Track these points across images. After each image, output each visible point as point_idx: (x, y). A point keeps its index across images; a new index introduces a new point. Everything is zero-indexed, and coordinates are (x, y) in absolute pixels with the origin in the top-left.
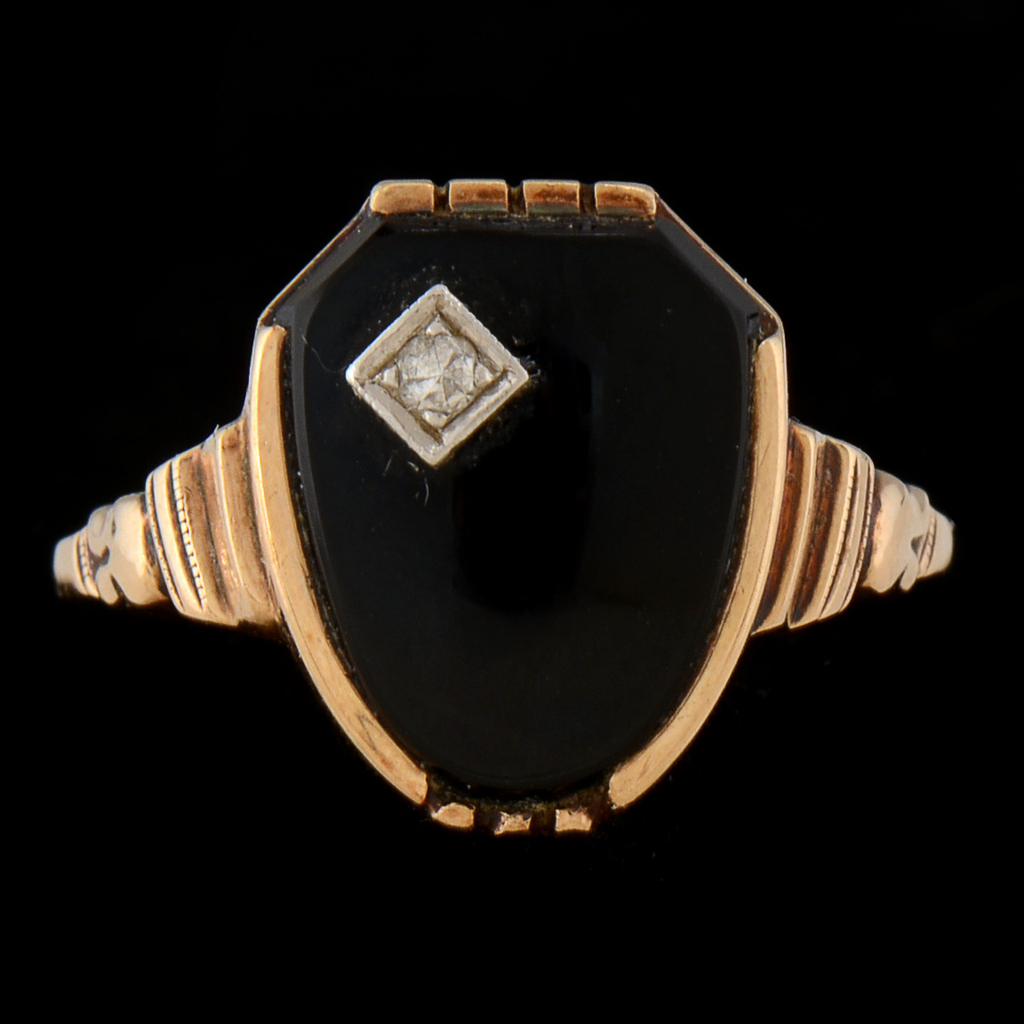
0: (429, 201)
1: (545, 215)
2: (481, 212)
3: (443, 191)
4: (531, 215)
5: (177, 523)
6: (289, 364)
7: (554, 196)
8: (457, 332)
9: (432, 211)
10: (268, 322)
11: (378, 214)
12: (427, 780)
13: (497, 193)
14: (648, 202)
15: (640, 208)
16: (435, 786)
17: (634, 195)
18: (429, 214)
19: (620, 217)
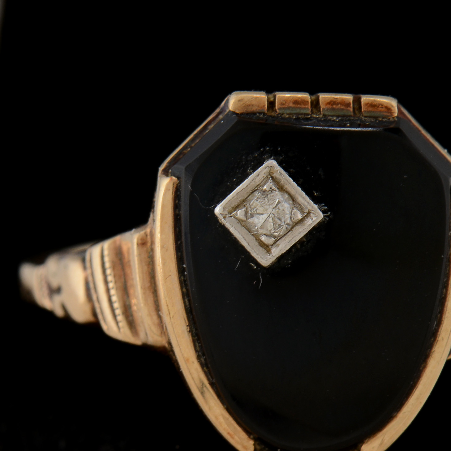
0: (264, 106)
1: (333, 116)
2: (295, 114)
3: (272, 99)
4: (324, 115)
5: (106, 282)
6: (179, 200)
7: (337, 104)
8: (281, 188)
9: (266, 112)
10: (166, 173)
11: (234, 113)
12: (254, 445)
13: (304, 102)
14: (393, 109)
15: (388, 112)
16: (258, 447)
17: (385, 105)
18: (264, 114)
19: (376, 118)
